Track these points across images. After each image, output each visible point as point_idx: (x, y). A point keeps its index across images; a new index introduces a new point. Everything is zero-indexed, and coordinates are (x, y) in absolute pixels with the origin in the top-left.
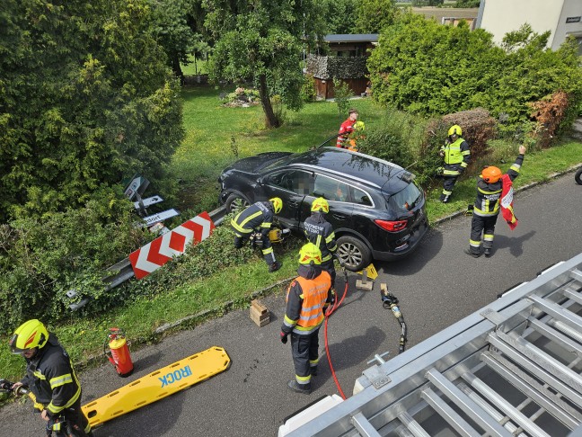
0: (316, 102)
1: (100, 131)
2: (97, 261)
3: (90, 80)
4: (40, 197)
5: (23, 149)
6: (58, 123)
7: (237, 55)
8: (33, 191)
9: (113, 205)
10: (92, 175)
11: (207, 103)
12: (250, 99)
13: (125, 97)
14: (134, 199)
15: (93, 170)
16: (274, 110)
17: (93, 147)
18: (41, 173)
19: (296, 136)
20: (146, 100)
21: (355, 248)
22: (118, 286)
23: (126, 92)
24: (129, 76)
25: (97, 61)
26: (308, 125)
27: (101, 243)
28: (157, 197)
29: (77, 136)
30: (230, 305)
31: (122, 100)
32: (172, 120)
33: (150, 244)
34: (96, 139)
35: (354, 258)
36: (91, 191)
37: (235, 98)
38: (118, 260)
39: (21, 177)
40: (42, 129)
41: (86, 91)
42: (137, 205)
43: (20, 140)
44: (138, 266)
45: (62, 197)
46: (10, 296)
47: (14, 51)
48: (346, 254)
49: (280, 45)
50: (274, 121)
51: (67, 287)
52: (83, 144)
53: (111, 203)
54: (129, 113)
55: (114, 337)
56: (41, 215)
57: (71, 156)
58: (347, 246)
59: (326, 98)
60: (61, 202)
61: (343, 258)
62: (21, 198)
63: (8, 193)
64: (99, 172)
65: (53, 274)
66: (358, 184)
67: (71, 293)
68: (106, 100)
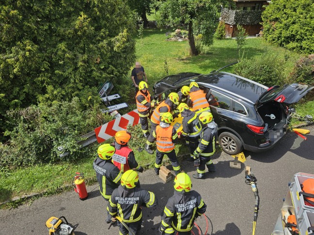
0: (224, 39)
1: (85, 57)
2: (76, 132)
3: (81, 28)
4: (53, 91)
5: (46, 65)
6: (64, 51)
7: (174, 10)
8: (50, 88)
9: (90, 99)
10: (81, 81)
11: (158, 38)
12: (183, 37)
13: (102, 37)
14: (104, 96)
15: (81, 79)
16: (196, 44)
17: (81, 65)
18: (54, 78)
19: (207, 61)
20: (113, 39)
21: (232, 140)
22: (87, 146)
23: (102, 33)
24: (105, 25)
25: (86, 16)
26: (217, 55)
27: (78, 122)
28: (117, 95)
29: (74, 59)
30: (148, 166)
31: (100, 38)
32: (129, 50)
33: (108, 123)
34: (84, 61)
35: (231, 147)
36: (80, 90)
37: (175, 36)
38: (88, 132)
39: (44, 80)
40: (56, 54)
41: (79, 33)
42: (105, 99)
43: (45, 60)
44: (99, 136)
45: (64, 93)
46: (30, 145)
47: (43, 9)
48: (226, 143)
49: (201, 4)
50: (195, 51)
51: (59, 144)
52: (77, 63)
53: (89, 98)
54: (102, 47)
55: (77, 177)
56: (52, 101)
57: (70, 70)
58: (227, 138)
59: (232, 37)
60: (63, 95)
61: (224, 145)
62: (44, 91)
63: (38, 88)
64: (85, 79)
65: (53, 136)
66: (240, 100)
67: (60, 148)
68: (91, 39)
